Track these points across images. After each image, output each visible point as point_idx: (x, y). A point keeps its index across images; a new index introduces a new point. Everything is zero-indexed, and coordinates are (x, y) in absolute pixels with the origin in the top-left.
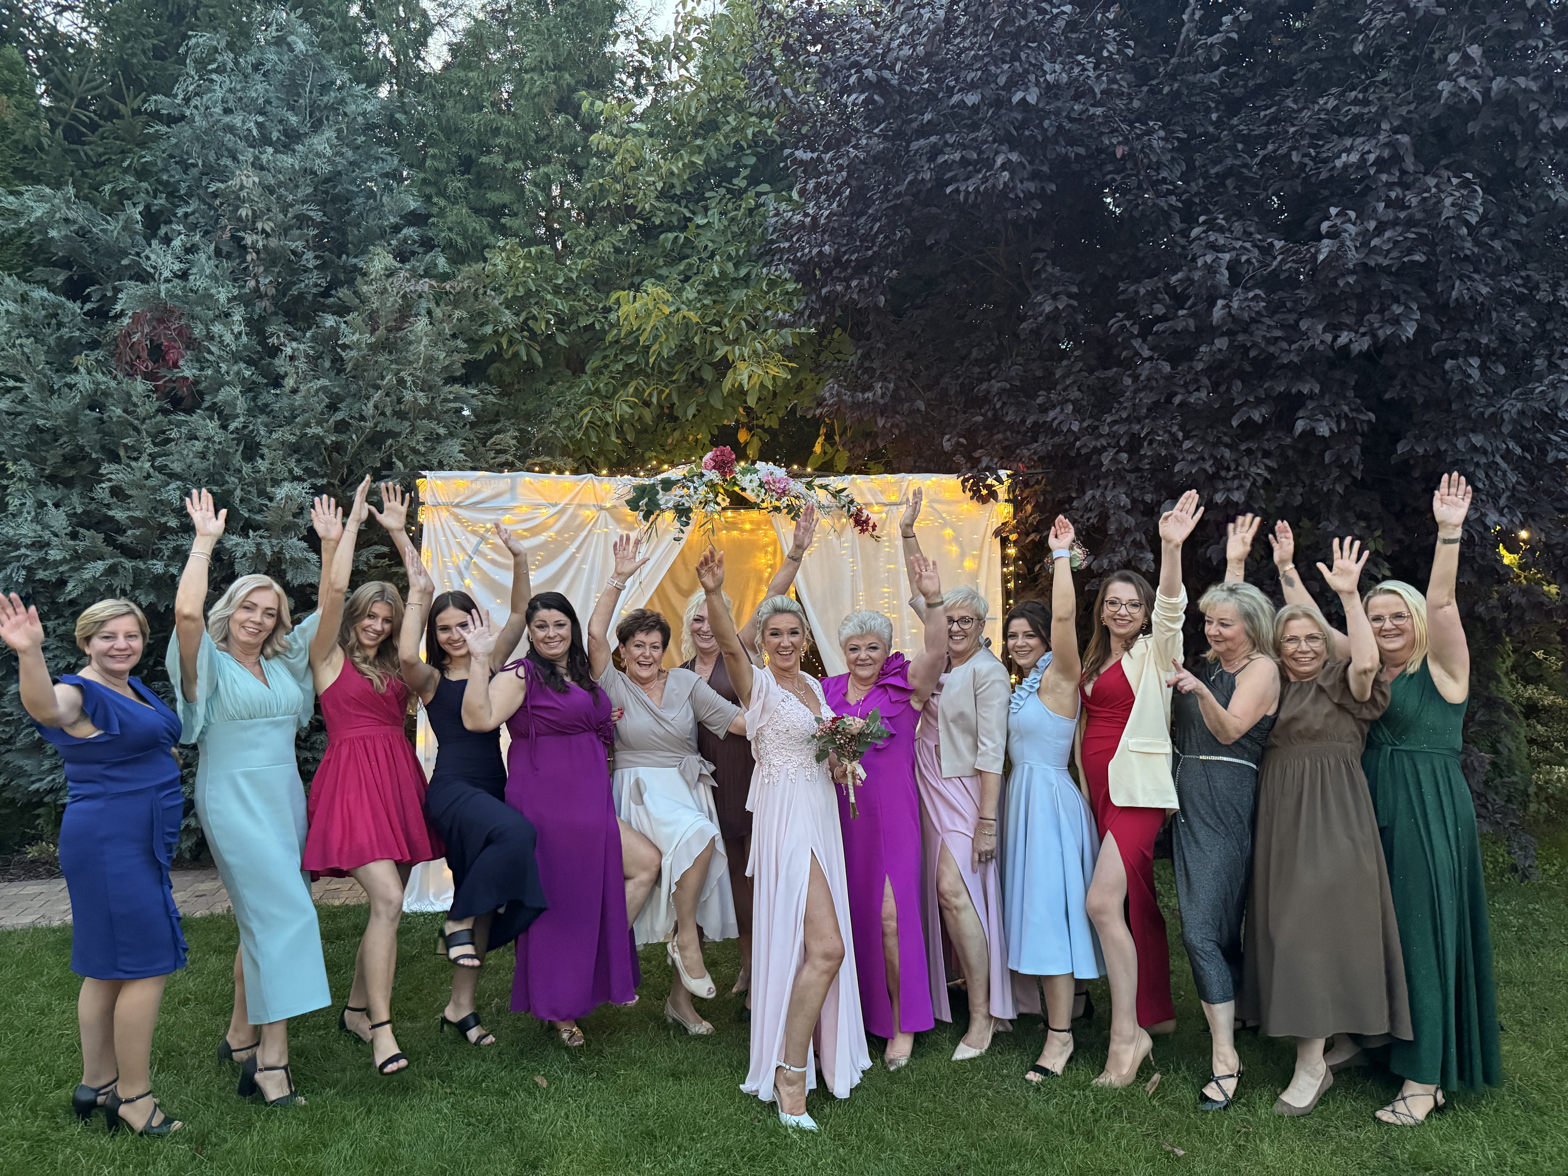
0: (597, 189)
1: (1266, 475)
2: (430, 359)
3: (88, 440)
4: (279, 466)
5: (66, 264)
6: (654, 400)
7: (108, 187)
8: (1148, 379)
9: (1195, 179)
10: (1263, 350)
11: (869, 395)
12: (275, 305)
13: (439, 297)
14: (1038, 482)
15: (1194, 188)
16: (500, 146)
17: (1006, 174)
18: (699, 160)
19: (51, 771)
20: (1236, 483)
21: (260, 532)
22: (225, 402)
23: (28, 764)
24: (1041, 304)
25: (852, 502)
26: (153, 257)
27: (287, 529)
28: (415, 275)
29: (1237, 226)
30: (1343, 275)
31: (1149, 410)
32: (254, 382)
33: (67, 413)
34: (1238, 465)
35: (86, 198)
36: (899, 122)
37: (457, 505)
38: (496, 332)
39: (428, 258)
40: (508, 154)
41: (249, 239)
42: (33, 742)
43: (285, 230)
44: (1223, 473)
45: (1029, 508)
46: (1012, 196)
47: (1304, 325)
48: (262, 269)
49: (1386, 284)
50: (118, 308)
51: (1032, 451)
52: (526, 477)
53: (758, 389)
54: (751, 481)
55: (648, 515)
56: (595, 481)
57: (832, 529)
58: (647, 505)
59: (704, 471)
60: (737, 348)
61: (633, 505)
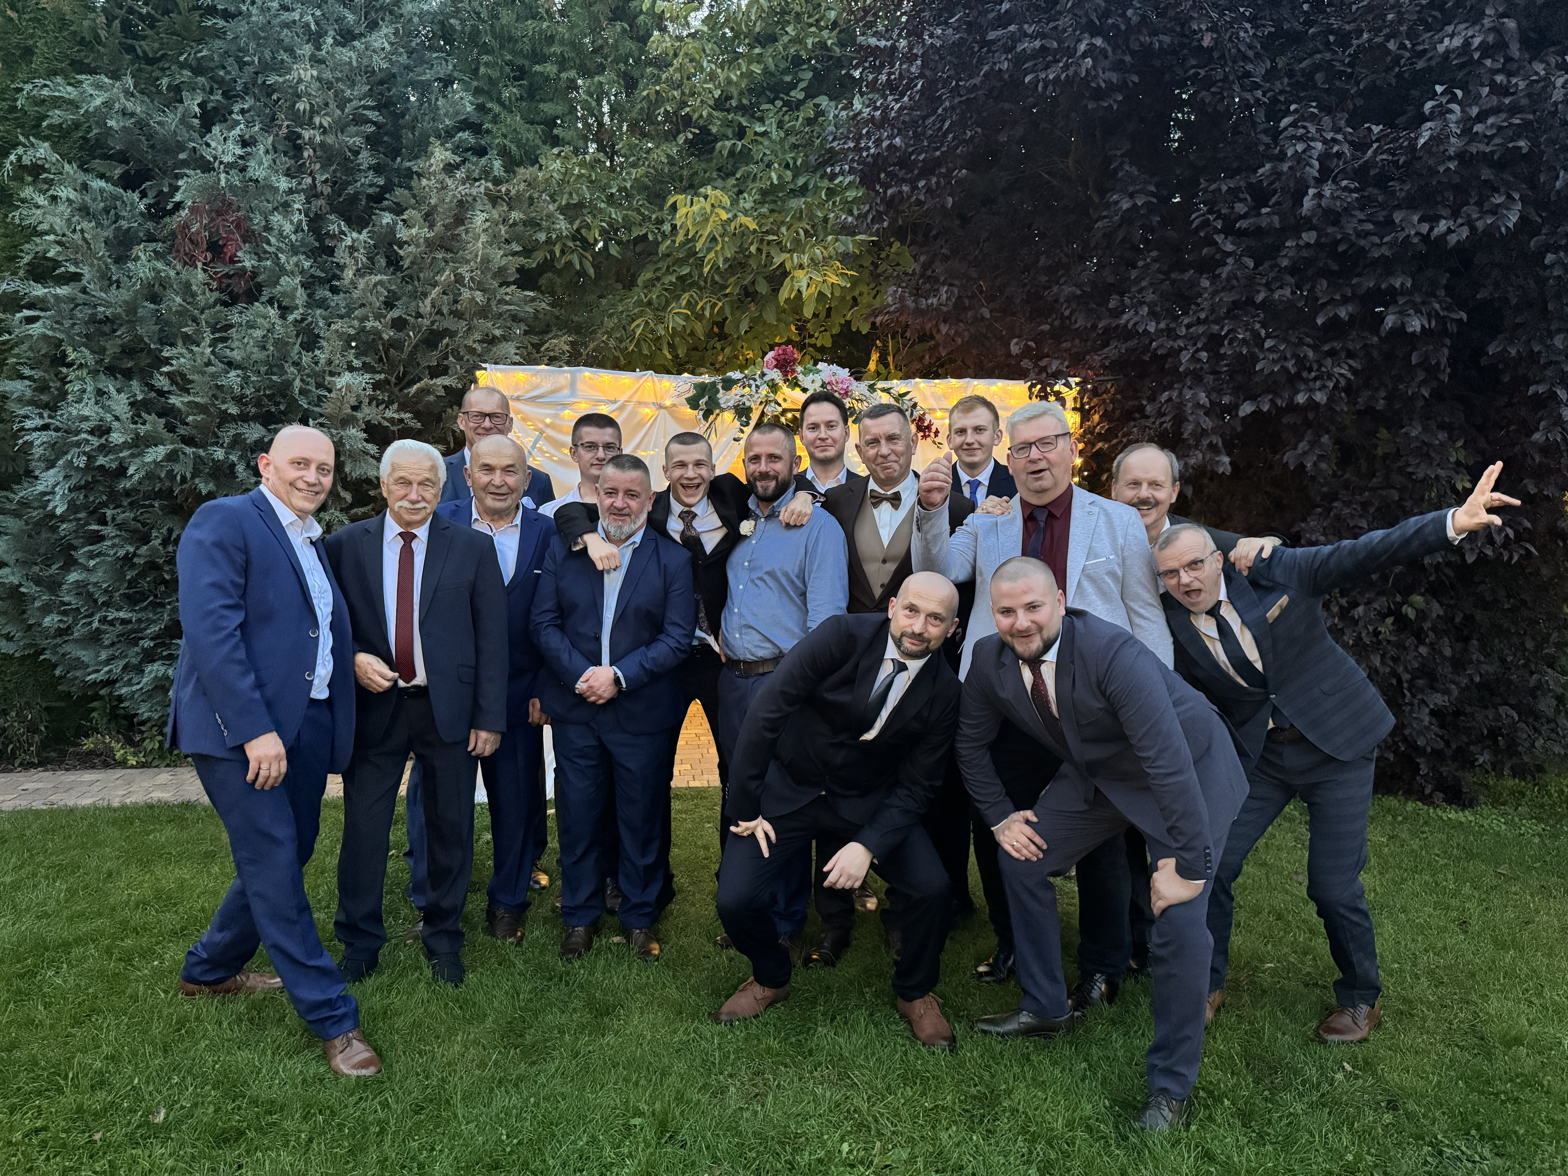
0: (653, 98)
1: (1349, 376)
2: (486, 260)
3: (146, 331)
4: (337, 359)
5: (122, 158)
6: (707, 313)
7: (165, 81)
8: (1228, 279)
9: (1280, 78)
10: (1353, 245)
11: (933, 301)
12: (330, 205)
13: (494, 199)
14: (1107, 391)
15: (1278, 86)
16: (554, 54)
17: (1089, 61)
18: (757, 69)
19: (108, 662)
20: (1318, 384)
21: (321, 420)
22: (284, 294)
23: (85, 655)
24: (1116, 203)
25: (915, 406)
26: (213, 144)
27: (346, 422)
28: (471, 179)
29: (1327, 121)
30: (1443, 162)
31: (1228, 312)
32: (312, 276)
33: (126, 302)
34: (1321, 365)
35: (142, 92)
36: (975, 14)
37: (518, 399)
38: (549, 239)
39: (483, 161)
40: (563, 63)
41: (306, 134)
42: (91, 632)
43: (341, 127)
44: (1305, 374)
45: (1096, 418)
46: (1093, 85)
47: (1398, 217)
48: (318, 166)
49: (1486, 174)
50: (178, 198)
51: (1104, 356)
52: (586, 372)
53: (814, 299)
54: (813, 381)
55: (707, 415)
56: (655, 379)
58: (707, 404)
59: (765, 370)
60: (795, 255)
61: (693, 403)
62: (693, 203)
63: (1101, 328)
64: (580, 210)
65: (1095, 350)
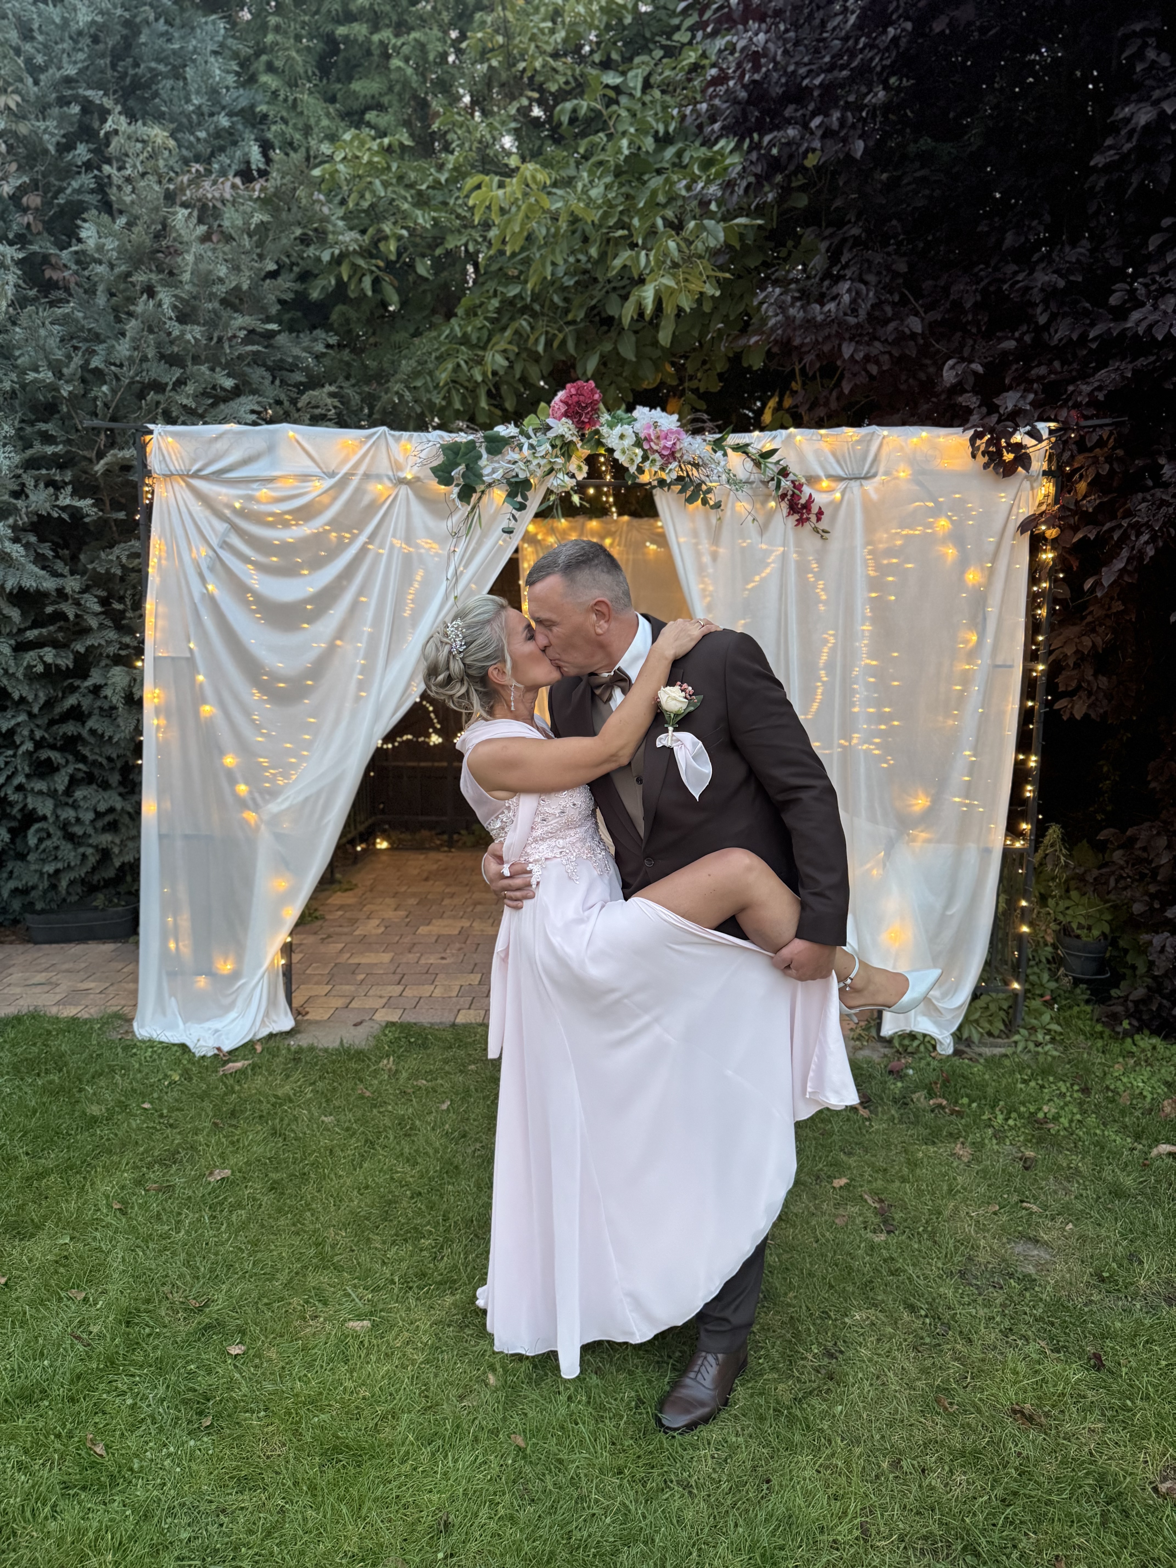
11: (831, 307)
14: (1101, 443)
25: (784, 472)
37: (197, 475)
38: (334, 257)
43: (41, 110)
45: (1082, 486)
51: (1096, 384)
52: (289, 431)
53: (672, 317)
54: (622, 437)
55: (466, 493)
56: (390, 439)
57: (750, 518)
58: (464, 476)
59: (550, 421)
60: (643, 253)
61: (443, 475)
62: (501, 185)
63: (1095, 339)
64: (375, 214)
65: (1084, 376)
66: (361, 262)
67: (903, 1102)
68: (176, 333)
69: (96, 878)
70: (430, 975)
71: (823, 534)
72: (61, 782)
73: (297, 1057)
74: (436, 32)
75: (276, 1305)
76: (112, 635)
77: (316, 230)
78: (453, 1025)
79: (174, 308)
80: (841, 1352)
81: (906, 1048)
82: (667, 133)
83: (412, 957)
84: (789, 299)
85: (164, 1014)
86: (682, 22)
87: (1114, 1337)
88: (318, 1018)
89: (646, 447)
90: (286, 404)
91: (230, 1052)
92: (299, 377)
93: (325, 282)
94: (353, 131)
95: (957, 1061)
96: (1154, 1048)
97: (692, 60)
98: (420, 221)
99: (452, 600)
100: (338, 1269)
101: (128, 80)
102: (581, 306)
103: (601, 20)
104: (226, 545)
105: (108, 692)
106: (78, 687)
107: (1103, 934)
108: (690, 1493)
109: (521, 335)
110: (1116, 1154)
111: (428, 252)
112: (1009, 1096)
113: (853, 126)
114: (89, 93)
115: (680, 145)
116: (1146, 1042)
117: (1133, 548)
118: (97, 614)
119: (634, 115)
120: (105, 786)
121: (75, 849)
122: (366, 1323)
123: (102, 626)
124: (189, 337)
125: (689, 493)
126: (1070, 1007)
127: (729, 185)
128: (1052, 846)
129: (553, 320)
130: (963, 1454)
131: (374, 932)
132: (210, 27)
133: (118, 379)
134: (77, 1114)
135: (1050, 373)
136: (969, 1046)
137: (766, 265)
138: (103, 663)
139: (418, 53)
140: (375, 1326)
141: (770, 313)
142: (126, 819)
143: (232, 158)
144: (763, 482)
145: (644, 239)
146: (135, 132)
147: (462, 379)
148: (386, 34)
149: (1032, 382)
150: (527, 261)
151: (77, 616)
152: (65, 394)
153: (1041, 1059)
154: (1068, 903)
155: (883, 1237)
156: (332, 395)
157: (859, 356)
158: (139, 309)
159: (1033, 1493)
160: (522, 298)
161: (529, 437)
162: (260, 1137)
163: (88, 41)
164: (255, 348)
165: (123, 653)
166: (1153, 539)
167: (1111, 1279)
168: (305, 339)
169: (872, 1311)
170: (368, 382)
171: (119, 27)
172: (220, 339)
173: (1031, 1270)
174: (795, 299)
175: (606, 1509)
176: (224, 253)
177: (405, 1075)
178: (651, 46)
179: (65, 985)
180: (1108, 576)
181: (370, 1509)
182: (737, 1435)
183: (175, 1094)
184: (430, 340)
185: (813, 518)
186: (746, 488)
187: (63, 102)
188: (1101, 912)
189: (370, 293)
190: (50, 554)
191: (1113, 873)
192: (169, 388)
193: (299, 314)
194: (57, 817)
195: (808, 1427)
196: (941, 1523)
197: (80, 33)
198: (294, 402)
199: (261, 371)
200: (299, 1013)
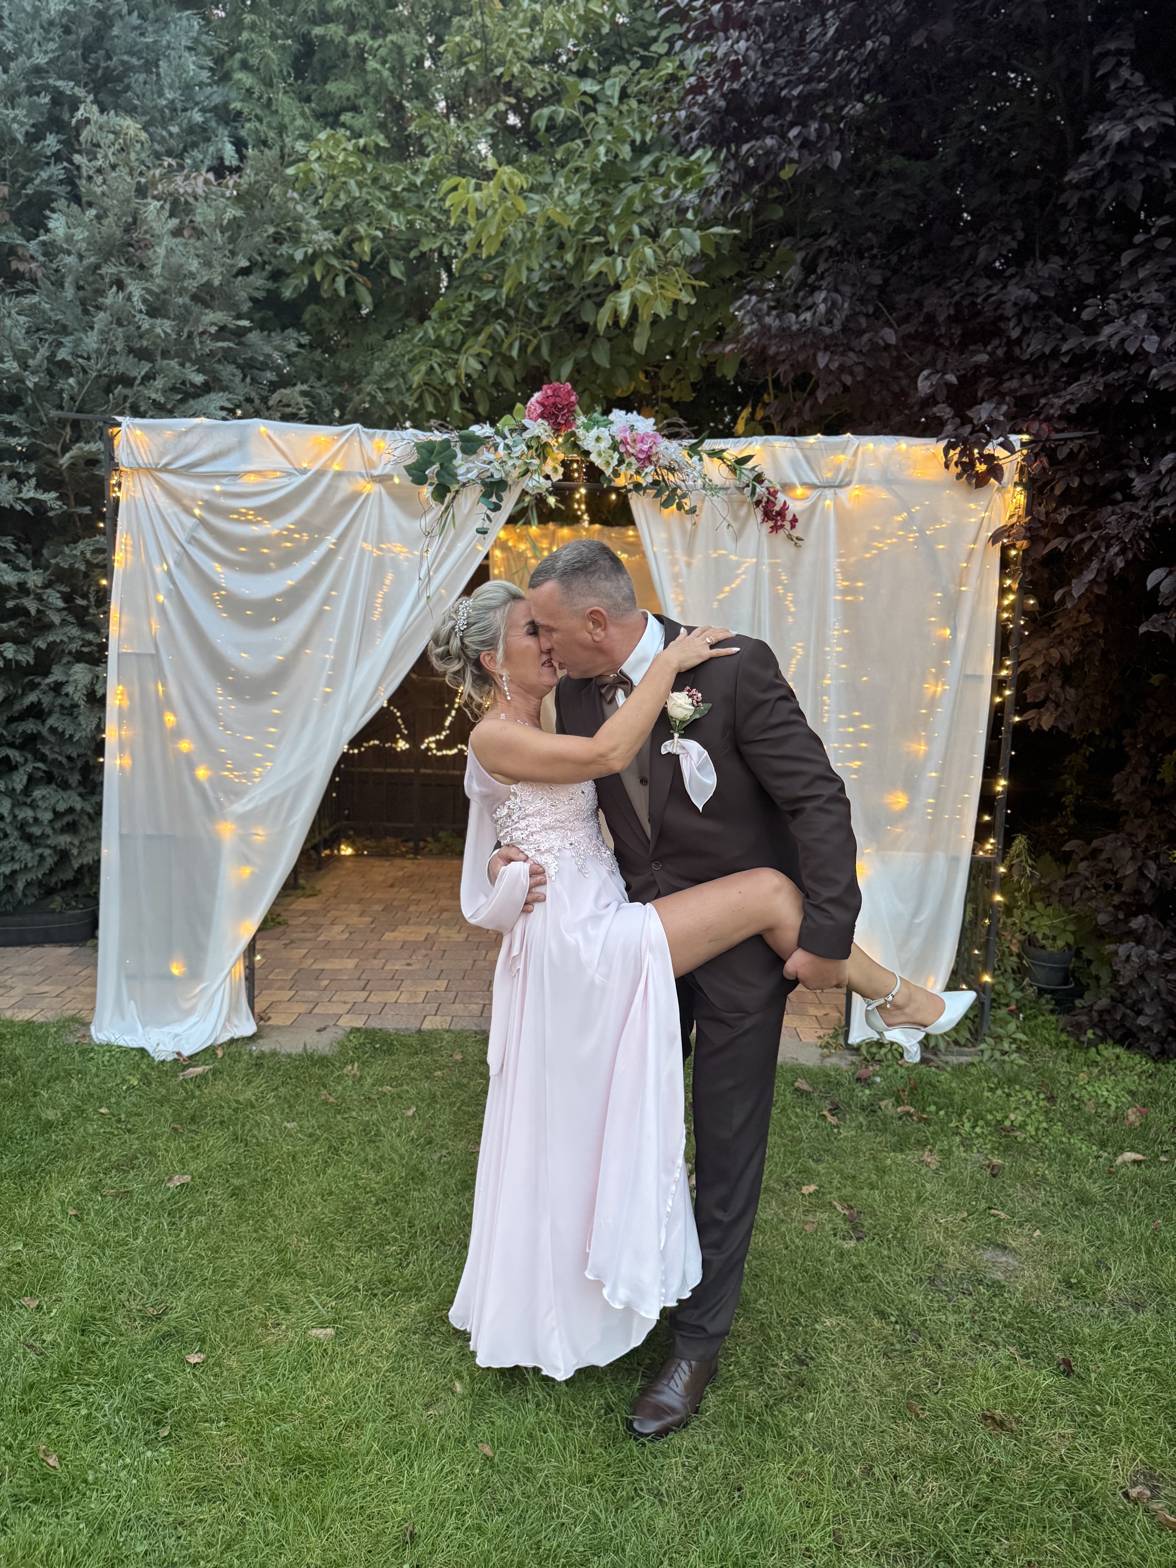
6: (515, 354)
11: (806, 316)
12: (10, 212)
25: (759, 479)
37: (164, 469)
38: (307, 256)
45: (1054, 497)
51: (1068, 397)
52: (261, 426)
53: (648, 325)
54: (598, 439)
55: (441, 492)
56: (363, 436)
57: (725, 524)
58: (438, 475)
59: (526, 422)
60: (620, 259)
61: (417, 474)
62: (478, 188)
63: (1067, 352)
64: (348, 215)
65: (1055, 390)
66: (335, 262)
67: (871, 1109)
68: (146, 326)
69: (54, 880)
70: (396, 981)
71: (797, 541)
72: (19, 781)
73: (259, 1062)
74: (413, 35)
75: (236, 1313)
76: (75, 631)
77: (289, 229)
78: (419, 1031)
79: (145, 301)
80: (812, 1358)
81: (873, 1056)
82: (643, 142)
83: (377, 963)
84: (765, 307)
85: (123, 1017)
86: (659, 34)
87: (1082, 1343)
88: (280, 1023)
89: (622, 450)
90: (257, 401)
91: (191, 1057)
92: (270, 376)
93: (297, 282)
94: (329, 131)
95: (923, 1069)
96: (1118, 1057)
97: (670, 71)
98: (395, 222)
99: (424, 600)
100: (302, 1276)
101: (100, 72)
102: (556, 312)
103: (580, 28)
104: (194, 540)
105: (70, 689)
106: (39, 684)
107: (1068, 944)
108: (661, 1501)
109: (495, 340)
110: (1082, 1162)
111: (403, 254)
112: (976, 1104)
113: (831, 138)
114: (59, 83)
115: (657, 154)
116: (1110, 1051)
117: (1103, 560)
118: (59, 610)
119: (611, 124)
120: (65, 786)
121: (33, 850)
122: (330, 1331)
123: (64, 622)
124: (158, 330)
125: (664, 497)
126: (1036, 1017)
127: (706, 193)
128: (1018, 856)
129: (527, 325)
130: (935, 1460)
131: (338, 937)
132: (185, 22)
133: (85, 372)
134: (31, 1119)
135: (1021, 387)
136: (936, 1054)
137: (740, 275)
138: (65, 660)
139: (395, 56)
140: (339, 1334)
141: (746, 322)
142: (85, 820)
143: (205, 153)
144: (738, 488)
145: (621, 245)
146: (108, 122)
147: (436, 382)
148: (362, 36)
149: (1003, 396)
150: (502, 267)
151: (39, 611)
152: (31, 385)
153: (1007, 1067)
154: (1033, 914)
155: (853, 1243)
156: (304, 394)
157: (834, 366)
158: (108, 301)
159: (1005, 1499)
160: (497, 303)
161: (505, 438)
162: (221, 1143)
163: (59, 31)
164: (225, 344)
165: (86, 650)
166: (1123, 551)
167: (1079, 1285)
168: (276, 338)
169: (843, 1317)
170: (340, 383)
171: (91, 19)
172: (190, 335)
173: (999, 1276)
174: (771, 308)
175: (576, 1518)
176: (196, 248)
177: (369, 1081)
178: (628, 57)
179: (19, 989)
180: (1078, 588)
181: (333, 1520)
182: (708, 1443)
183: (133, 1099)
184: (404, 342)
185: (787, 525)
186: (721, 493)
187: (33, 91)
188: (1065, 923)
189: (343, 293)
190: (12, 547)
191: (1077, 884)
192: (138, 382)
193: (270, 313)
194: (15, 817)
195: (779, 1434)
196: (913, 1530)
197: (51, 23)
198: (264, 400)
199: (231, 368)
200: (261, 1019)
